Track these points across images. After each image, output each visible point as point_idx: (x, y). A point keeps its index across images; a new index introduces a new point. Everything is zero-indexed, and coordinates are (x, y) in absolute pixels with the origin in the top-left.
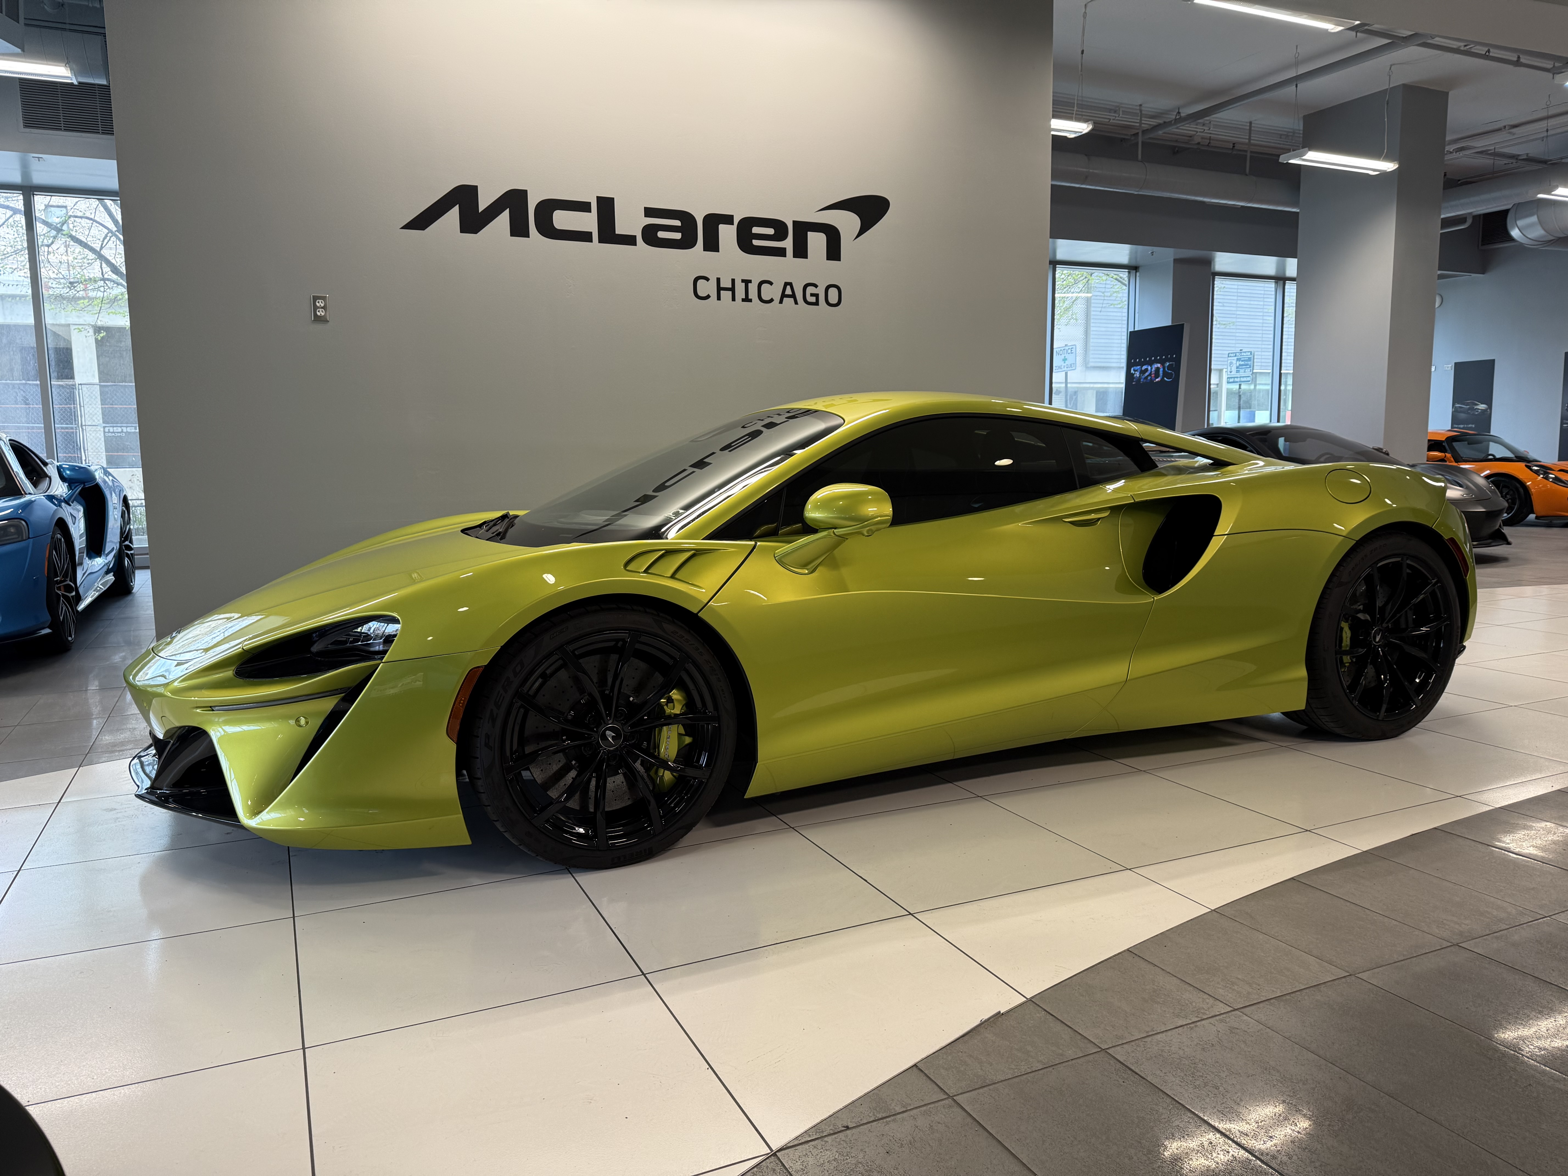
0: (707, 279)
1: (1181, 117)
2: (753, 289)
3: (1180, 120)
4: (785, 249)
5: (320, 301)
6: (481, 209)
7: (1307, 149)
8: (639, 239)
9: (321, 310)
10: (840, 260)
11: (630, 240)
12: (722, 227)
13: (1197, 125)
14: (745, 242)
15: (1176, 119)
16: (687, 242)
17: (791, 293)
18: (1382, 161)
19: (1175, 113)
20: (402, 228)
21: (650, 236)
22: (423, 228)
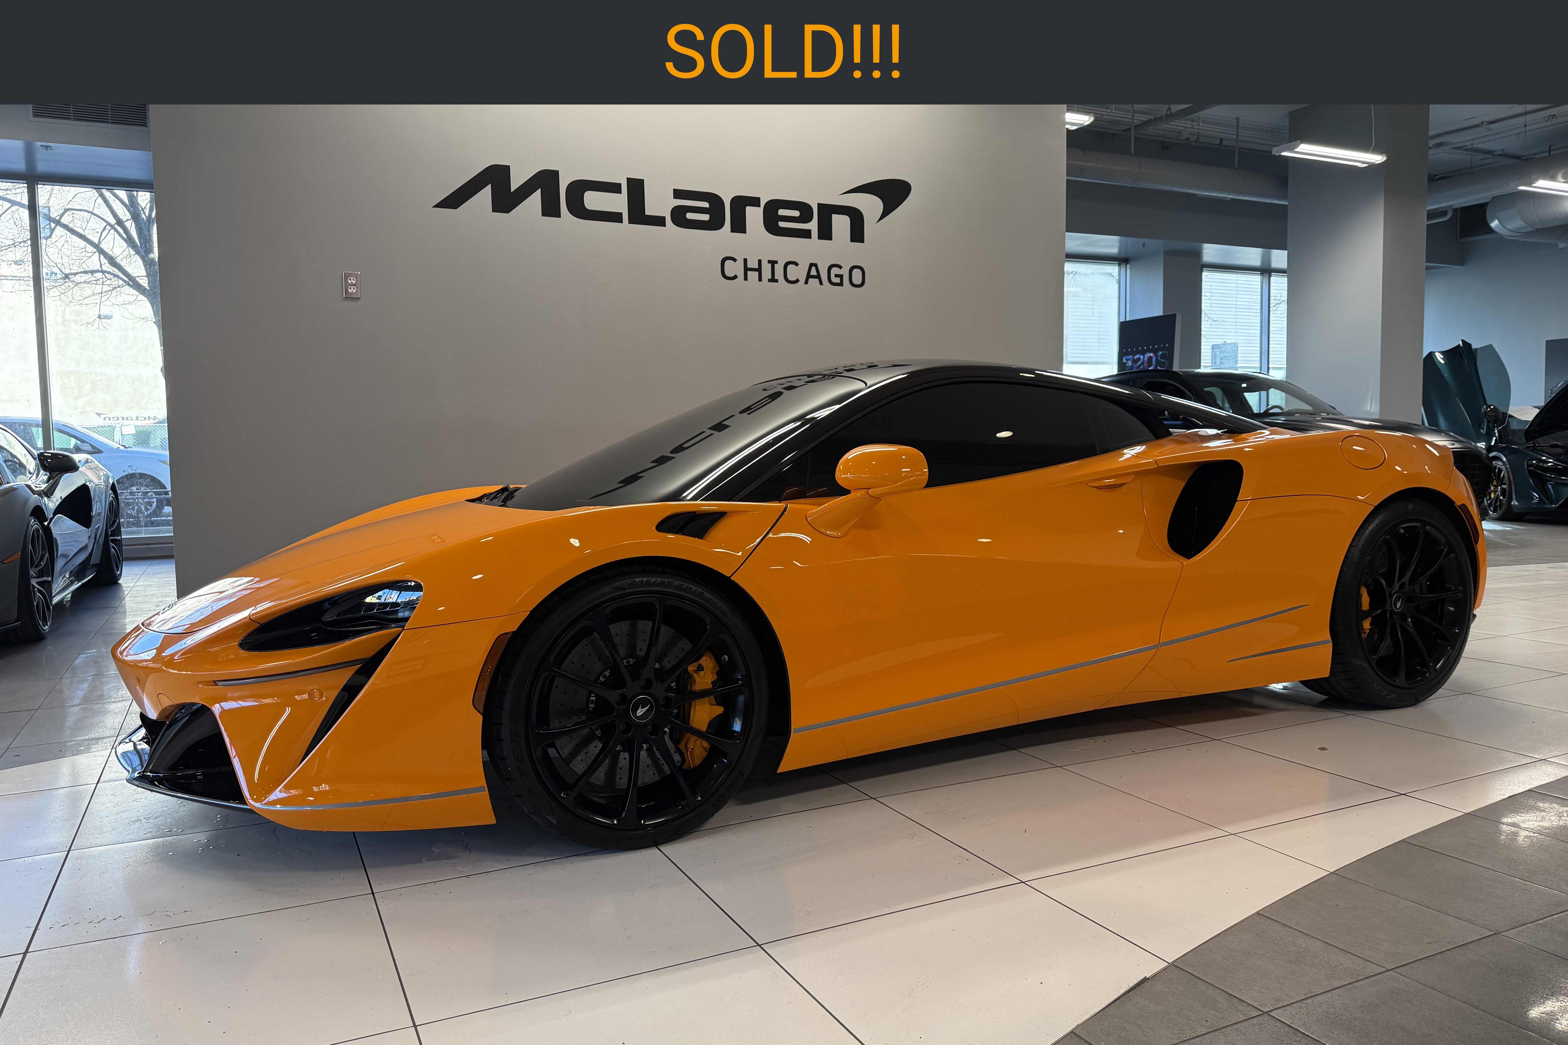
0: (734, 260)
1: (1171, 113)
2: (779, 268)
3: (1170, 116)
4: (810, 231)
5: (352, 278)
6: (513, 189)
7: (1299, 141)
8: (668, 220)
9: (352, 287)
10: (863, 242)
11: (659, 221)
12: (748, 209)
13: (1186, 121)
14: (772, 224)
15: (1167, 115)
16: (715, 224)
17: (816, 274)
18: (1370, 154)
19: (1166, 110)
20: (435, 207)
21: (679, 217)
22: (456, 207)
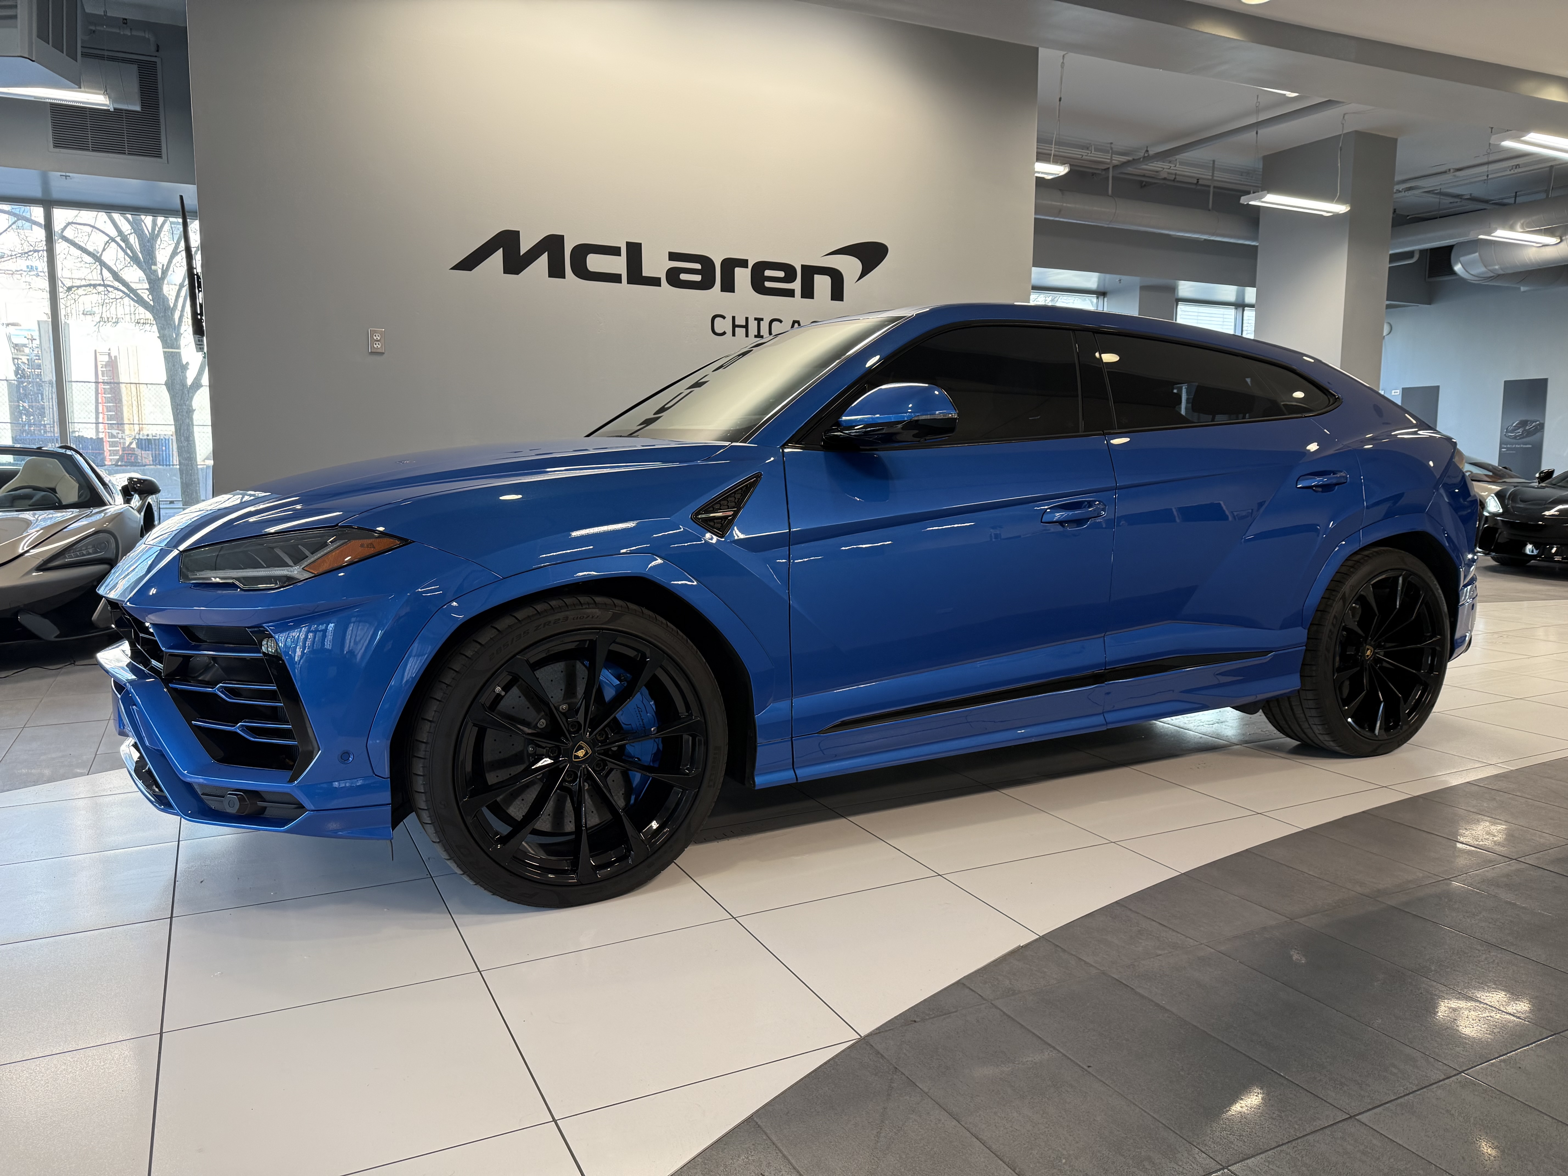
0: (724, 317)
1: (1149, 155)
2: (764, 326)
3: (1147, 158)
4: (793, 290)
5: (377, 335)
6: (522, 252)
7: (1266, 192)
8: (664, 281)
9: (377, 343)
10: (842, 300)
11: (655, 282)
12: (737, 270)
13: (1164, 162)
14: (758, 284)
15: (1144, 157)
16: (706, 284)
18: (1335, 204)
19: (1144, 151)
20: (451, 269)
21: (673, 277)
22: (470, 269)
